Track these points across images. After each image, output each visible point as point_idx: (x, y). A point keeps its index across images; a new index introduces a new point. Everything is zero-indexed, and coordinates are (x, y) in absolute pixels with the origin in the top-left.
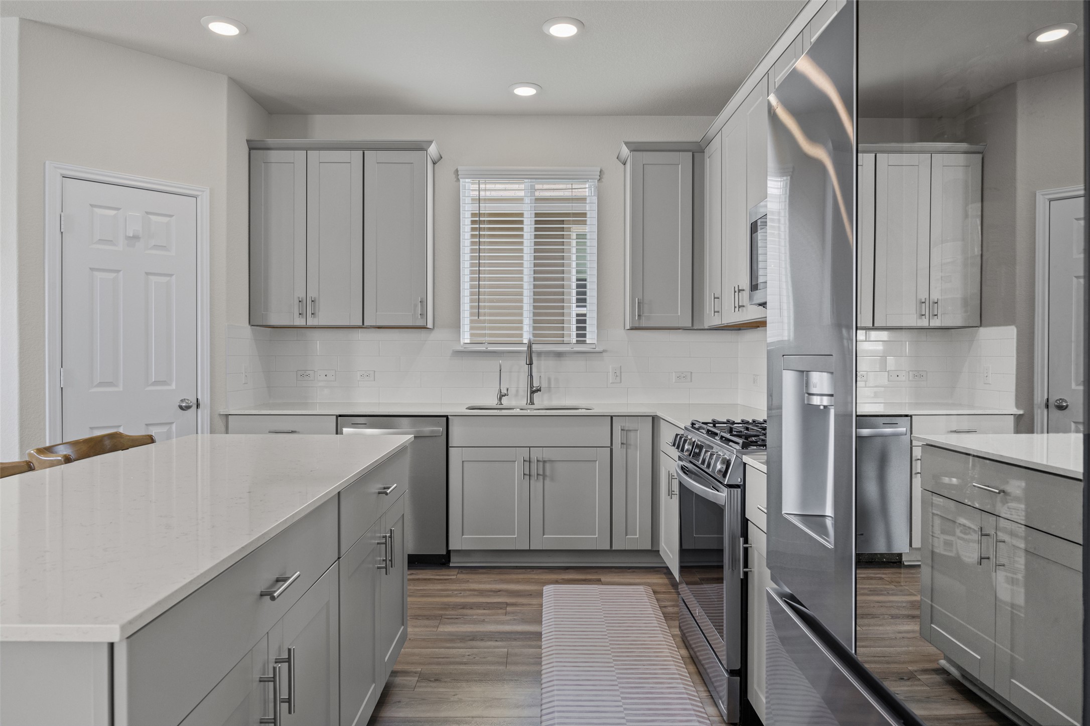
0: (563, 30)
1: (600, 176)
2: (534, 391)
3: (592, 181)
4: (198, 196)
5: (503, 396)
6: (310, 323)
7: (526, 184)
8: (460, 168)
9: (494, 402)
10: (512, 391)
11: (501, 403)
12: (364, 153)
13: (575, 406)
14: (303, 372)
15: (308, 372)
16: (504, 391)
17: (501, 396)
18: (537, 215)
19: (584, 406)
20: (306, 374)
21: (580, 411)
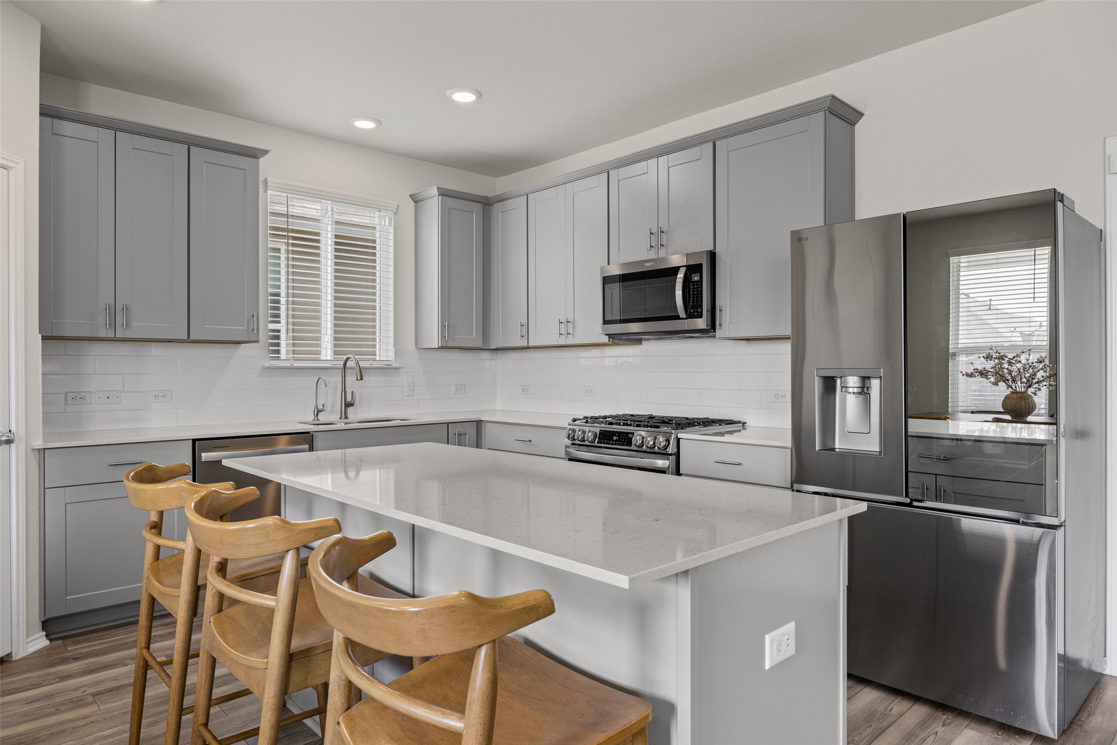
0: (464, 97)
1: (397, 209)
2: (349, 405)
3: (384, 211)
4: (11, 168)
5: (320, 411)
6: (120, 334)
7: (323, 204)
8: (269, 179)
9: (311, 418)
10: (328, 408)
11: (318, 419)
12: (189, 149)
13: (387, 418)
14: (76, 394)
15: (82, 395)
16: (320, 407)
17: (318, 411)
18: (337, 236)
19: (398, 417)
20: (79, 396)
21: (395, 422)
